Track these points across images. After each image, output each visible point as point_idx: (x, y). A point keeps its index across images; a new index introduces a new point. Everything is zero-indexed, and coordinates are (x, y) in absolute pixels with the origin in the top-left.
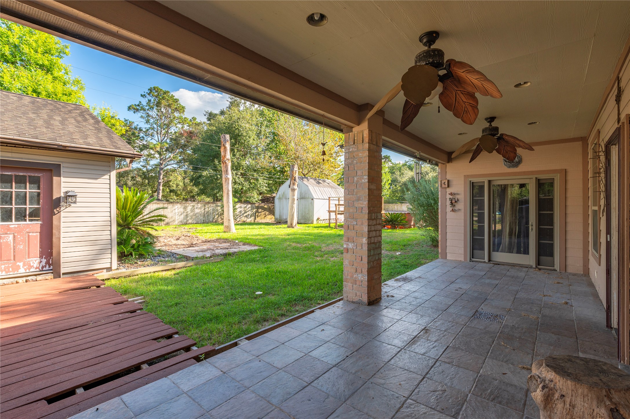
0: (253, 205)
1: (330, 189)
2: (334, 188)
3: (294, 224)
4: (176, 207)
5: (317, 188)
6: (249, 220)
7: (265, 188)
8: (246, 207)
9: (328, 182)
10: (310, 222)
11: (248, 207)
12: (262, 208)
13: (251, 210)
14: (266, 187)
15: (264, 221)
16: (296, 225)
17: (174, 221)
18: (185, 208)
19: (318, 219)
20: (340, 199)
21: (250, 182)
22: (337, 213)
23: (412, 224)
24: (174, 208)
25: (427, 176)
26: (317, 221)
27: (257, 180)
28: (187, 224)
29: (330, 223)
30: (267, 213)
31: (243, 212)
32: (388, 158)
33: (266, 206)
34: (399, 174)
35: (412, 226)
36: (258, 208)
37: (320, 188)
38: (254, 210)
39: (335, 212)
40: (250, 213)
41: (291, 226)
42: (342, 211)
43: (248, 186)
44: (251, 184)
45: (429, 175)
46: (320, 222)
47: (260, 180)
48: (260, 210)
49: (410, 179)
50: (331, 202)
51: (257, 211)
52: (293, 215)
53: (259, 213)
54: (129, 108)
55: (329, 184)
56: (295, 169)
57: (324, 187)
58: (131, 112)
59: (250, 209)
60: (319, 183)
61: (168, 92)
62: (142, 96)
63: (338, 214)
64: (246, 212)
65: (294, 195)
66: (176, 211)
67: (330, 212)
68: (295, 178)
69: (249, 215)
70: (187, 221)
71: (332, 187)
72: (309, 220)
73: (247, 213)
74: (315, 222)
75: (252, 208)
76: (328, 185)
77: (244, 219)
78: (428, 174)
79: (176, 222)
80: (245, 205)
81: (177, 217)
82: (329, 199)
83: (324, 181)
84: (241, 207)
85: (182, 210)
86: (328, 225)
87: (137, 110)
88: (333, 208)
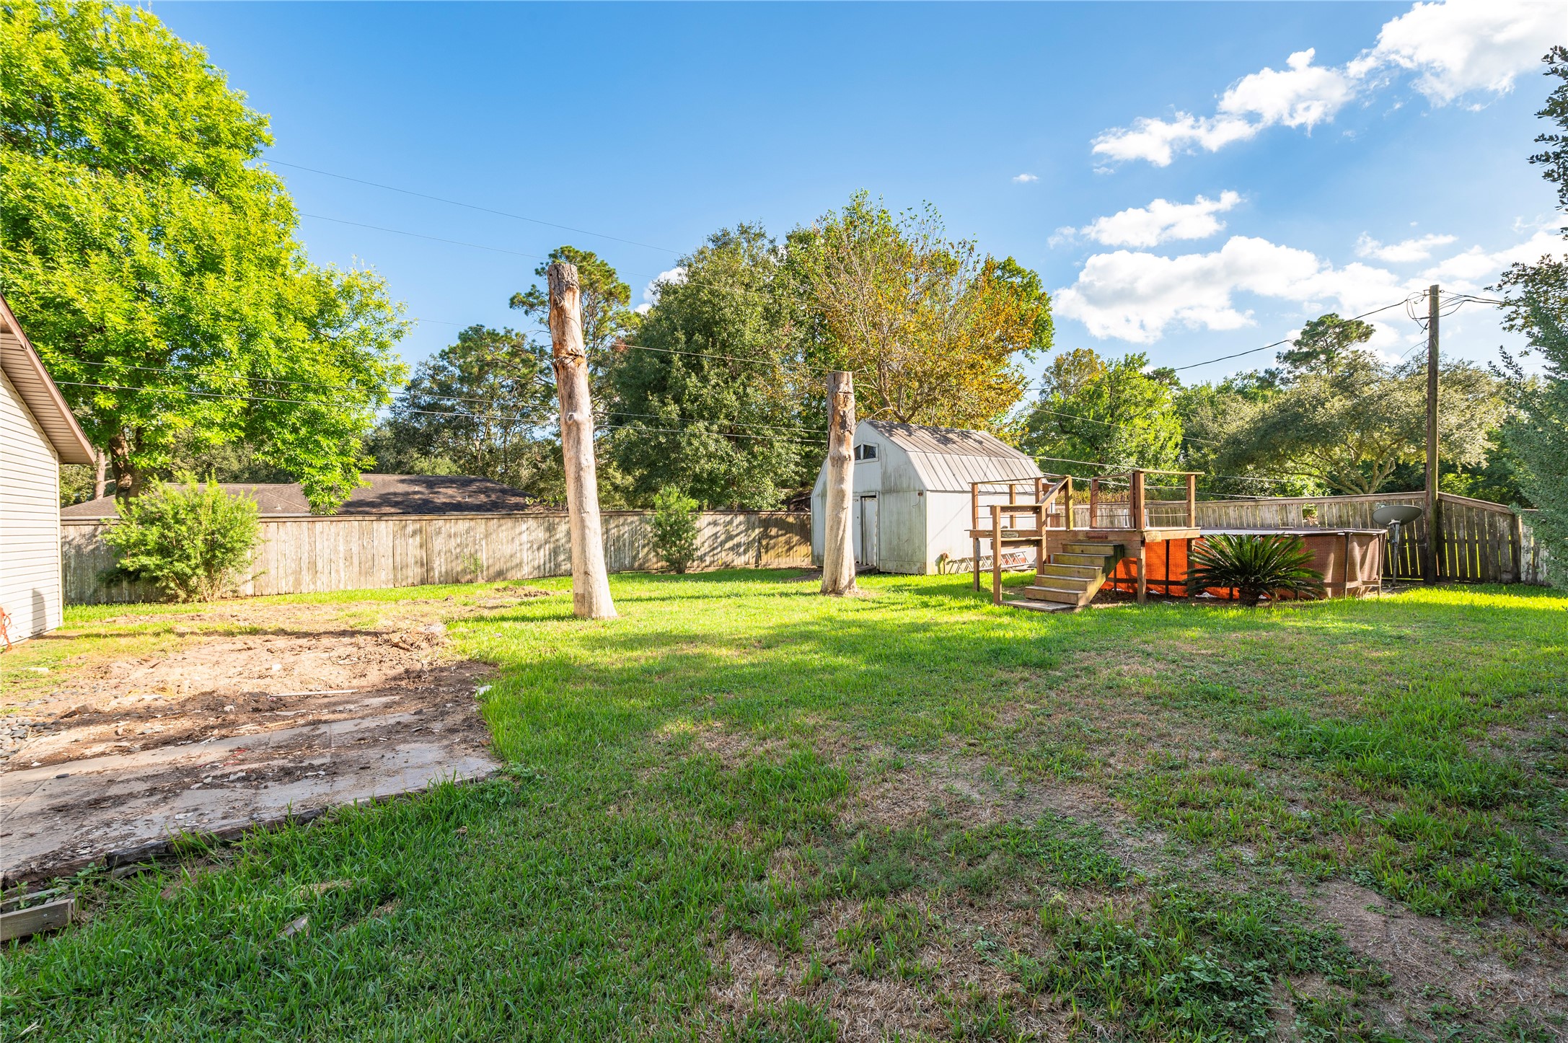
0: (753, 518)
1: (983, 460)
2: (996, 455)
3: (844, 582)
4: (524, 527)
5: (939, 456)
6: (739, 562)
7: (792, 466)
8: (730, 522)
9: (978, 438)
10: (915, 569)
11: (736, 522)
12: (781, 524)
13: (746, 530)
14: (797, 464)
15: (784, 563)
16: (851, 582)
17: (519, 565)
18: (551, 529)
19: (942, 558)
20: (1018, 489)
21: (751, 453)
22: (1000, 539)
23: (1328, 578)
24: (517, 531)
25: (1320, 409)
26: (938, 564)
27: (769, 444)
28: (555, 576)
29: (977, 573)
30: (796, 539)
31: (723, 537)
32: (1167, 377)
33: (791, 519)
34: (1210, 413)
35: (1329, 590)
36: (766, 524)
37: (947, 456)
38: (757, 531)
39: (991, 534)
40: (742, 539)
41: (834, 589)
42: (1021, 533)
43: (746, 464)
44: (755, 457)
45: (1328, 405)
46: (948, 568)
47: (777, 445)
48: (774, 531)
49: (1255, 423)
50: (982, 500)
51: (765, 535)
52: (839, 550)
53: (771, 538)
54: (512, 303)
55: (981, 443)
56: (843, 387)
57: (965, 451)
58: (520, 311)
59: (742, 527)
60: (946, 441)
61: (591, 255)
62: (537, 272)
63: (1004, 544)
64: (730, 538)
65: (841, 480)
66: (525, 537)
67: (976, 535)
68: (843, 417)
69: (739, 545)
70: (558, 565)
71: (990, 453)
72: (911, 562)
73: (736, 541)
74: (931, 568)
75: (750, 527)
76: (977, 445)
77: (725, 557)
78: (1323, 405)
79: (526, 569)
80: (728, 518)
81: (526, 556)
82: (973, 492)
83: (965, 435)
84: (715, 523)
85: (541, 534)
86: (970, 579)
87: (532, 306)
88: (985, 524)
